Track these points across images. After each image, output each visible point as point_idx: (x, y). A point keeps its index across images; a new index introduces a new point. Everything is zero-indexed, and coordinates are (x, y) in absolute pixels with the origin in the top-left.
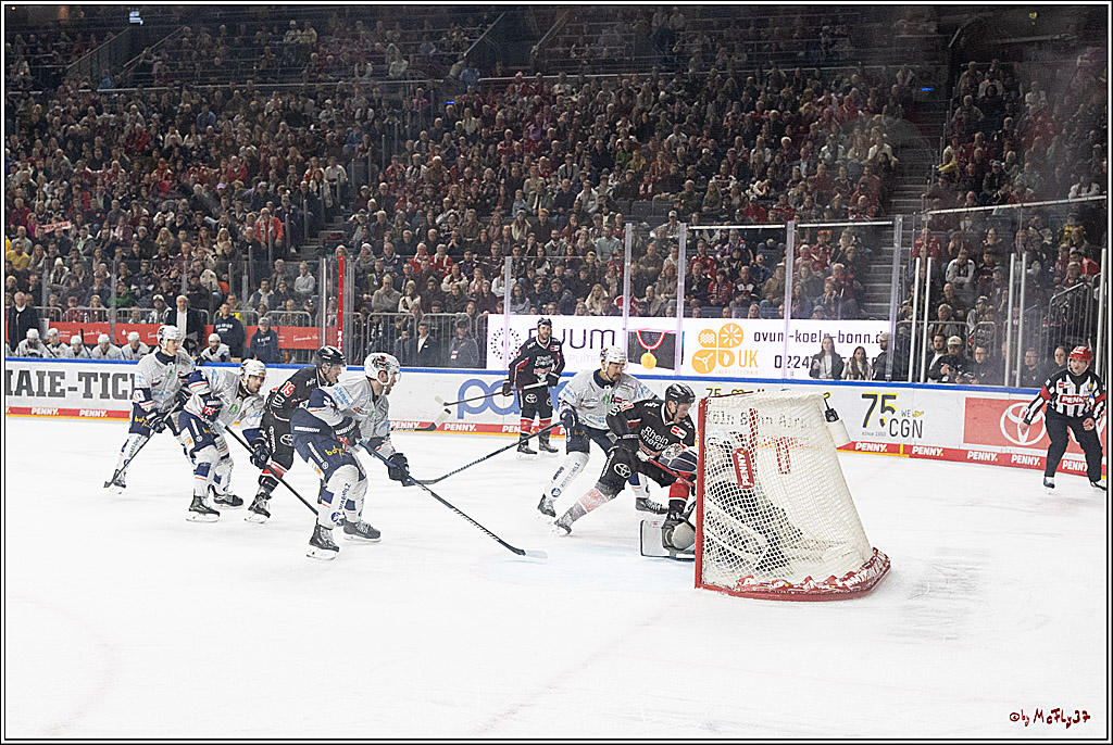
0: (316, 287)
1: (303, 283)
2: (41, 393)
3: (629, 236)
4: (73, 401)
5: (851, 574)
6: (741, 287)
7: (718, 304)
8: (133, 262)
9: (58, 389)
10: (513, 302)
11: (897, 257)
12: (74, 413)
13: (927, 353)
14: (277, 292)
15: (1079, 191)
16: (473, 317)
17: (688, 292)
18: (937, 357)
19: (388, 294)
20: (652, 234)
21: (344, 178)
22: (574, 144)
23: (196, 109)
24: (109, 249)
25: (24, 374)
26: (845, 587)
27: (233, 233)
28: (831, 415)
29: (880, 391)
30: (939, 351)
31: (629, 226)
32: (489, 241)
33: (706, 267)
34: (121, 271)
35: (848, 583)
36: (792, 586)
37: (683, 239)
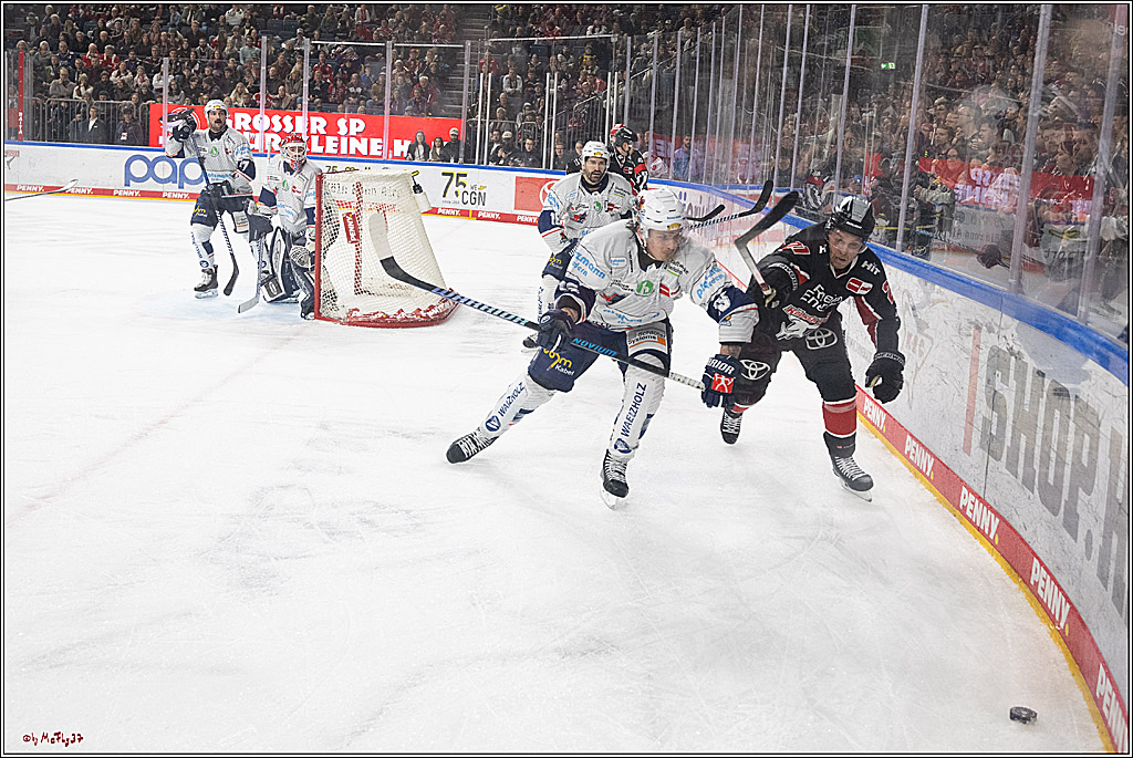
3: (264, 46)
5: (432, 307)
6: (352, 89)
7: (335, 102)
10: (170, 94)
11: (467, 71)
13: (489, 143)
15: (593, 32)
16: (137, 105)
17: (311, 91)
18: (496, 146)
19: (64, 84)
20: (284, 45)
26: (427, 317)
28: (417, 188)
29: (455, 171)
30: (497, 142)
31: (264, 38)
32: (150, 43)
33: (326, 73)
35: (430, 314)
36: (388, 317)
37: (307, 50)
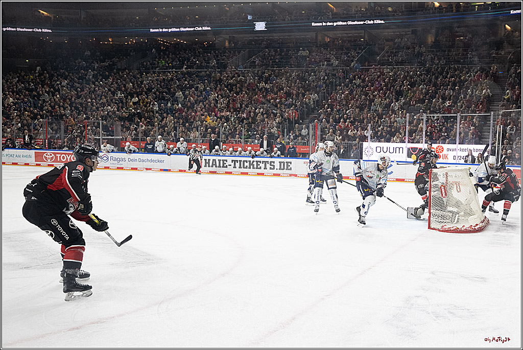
0: (308, 133)
1: (304, 132)
2: (220, 166)
3: (408, 118)
4: (230, 169)
5: (477, 225)
6: (443, 134)
7: (436, 139)
8: (249, 124)
9: (225, 165)
10: (371, 138)
11: (491, 125)
12: (230, 173)
13: (501, 155)
14: (296, 135)
16: (358, 143)
17: (426, 135)
18: (504, 156)
19: (331, 135)
20: (415, 117)
21: (317, 98)
22: (390, 88)
23: (270, 76)
24: (241, 120)
25: (214, 160)
26: (475, 229)
27: (282, 116)
30: (505, 155)
31: (408, 114)
32: (364, 119)
33: (432, 128)
34: (246, 127)
35: (476, 228)
36: (458, 228)
37: (425, 119)
